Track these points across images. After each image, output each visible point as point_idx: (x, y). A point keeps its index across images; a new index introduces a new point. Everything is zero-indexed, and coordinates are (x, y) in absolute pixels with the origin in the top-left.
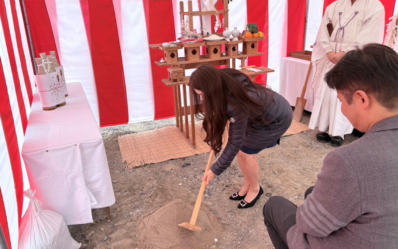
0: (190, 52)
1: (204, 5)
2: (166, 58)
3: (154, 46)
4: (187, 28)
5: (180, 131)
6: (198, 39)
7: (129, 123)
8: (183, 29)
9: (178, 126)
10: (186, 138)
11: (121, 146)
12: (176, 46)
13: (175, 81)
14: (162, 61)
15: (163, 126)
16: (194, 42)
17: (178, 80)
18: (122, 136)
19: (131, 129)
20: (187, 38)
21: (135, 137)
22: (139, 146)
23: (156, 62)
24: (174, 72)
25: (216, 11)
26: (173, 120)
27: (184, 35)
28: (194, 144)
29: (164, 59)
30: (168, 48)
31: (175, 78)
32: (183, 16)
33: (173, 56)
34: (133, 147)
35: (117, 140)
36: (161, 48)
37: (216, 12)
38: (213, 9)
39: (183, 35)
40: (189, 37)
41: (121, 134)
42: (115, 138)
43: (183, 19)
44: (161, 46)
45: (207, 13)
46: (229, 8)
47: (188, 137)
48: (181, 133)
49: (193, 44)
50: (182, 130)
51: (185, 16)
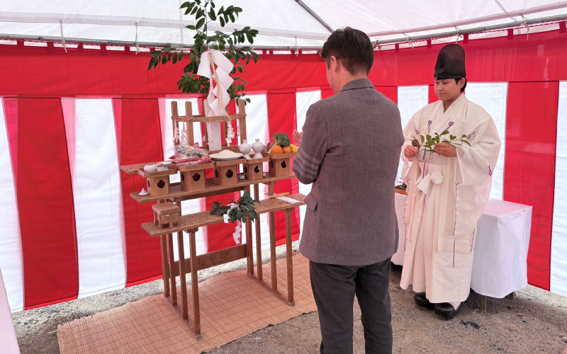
0: (189, 178)
1: (210, 108)
2: (149, 189)
3: (130, 169)
4: (184, 142)
5: (171, 306)
6: (203, 158)
7: (79, 297)
8: (177, 143)
9: (167, 295)
10: (182, 319)
11: (62, 346)
12: (166, 169)
13: (166, 226)
14: (143, 193)
15: (141, 297)
16: (196, 162)
17: (171, 225)
18: (65, 325)
19: (83, 308)
20: (185, 157)
21: (90, 325)
22: (97, 343)
23: (132, 195)
24: (164, 213)
25: (228, 116)
26: (159, 284)
27: (180, 152)
28: (197, 332)
29: (146, 190)
30: (155, 173)
31: (166, 223)
32: (177, 122)
33: (161, 185)
34: (86, 347)
35: (55, 334)
36: (142, 174)
37: (227, 118)
38: (223, 113)
39: (178, 152)
40: (188, 155)
41: (64, 320)
42: (51, 329)
43: (178, 126)
44: (142, 170)
45: (214, 119)
46: (246, 112)
47: (186, 317)
48: (173, 309)
49: (195, 166)
50: (175, 304)
51: (181, 124)
